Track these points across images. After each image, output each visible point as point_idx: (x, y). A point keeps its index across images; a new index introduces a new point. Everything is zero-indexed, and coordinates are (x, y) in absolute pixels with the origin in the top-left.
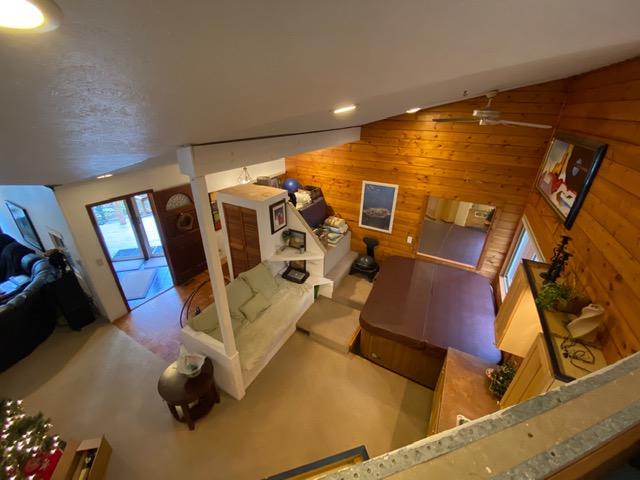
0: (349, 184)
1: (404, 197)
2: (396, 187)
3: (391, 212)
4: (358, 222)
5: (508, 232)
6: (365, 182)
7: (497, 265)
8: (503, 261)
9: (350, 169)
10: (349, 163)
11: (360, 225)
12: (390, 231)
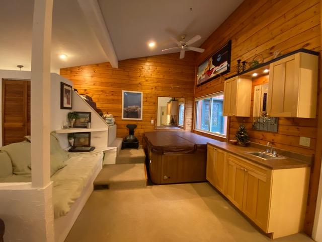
0: (113, 93)
1: (146, 98)
2: (142, 93)
3: (140, 107)
4: (121, 117)
5: (191, 109)
6: (123, 91)
7: (191, 125)
8: (192, 122)
9: (113, 85)
10: (111, 81)
11: (123, 118)
12: (141, 119)
